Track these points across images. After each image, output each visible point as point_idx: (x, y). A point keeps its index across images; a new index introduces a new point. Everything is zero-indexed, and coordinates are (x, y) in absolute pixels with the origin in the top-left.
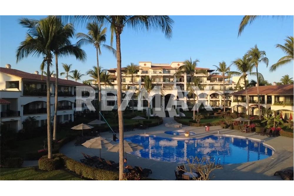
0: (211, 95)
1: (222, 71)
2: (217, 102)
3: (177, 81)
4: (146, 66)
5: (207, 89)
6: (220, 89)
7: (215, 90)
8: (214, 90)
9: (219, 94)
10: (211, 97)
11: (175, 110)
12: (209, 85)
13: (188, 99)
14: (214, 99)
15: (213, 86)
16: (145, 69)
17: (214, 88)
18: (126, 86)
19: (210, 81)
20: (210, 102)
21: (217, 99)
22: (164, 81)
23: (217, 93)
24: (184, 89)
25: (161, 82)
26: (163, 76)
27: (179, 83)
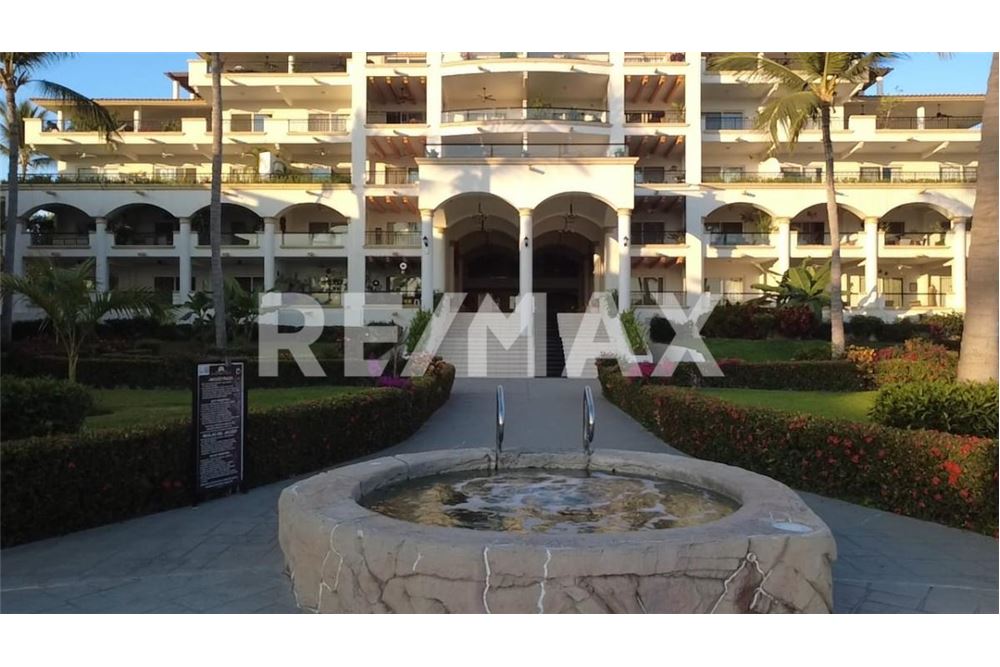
0: (883, 223)
2: (922, 282)
9: (951, 212)
12: (864, 155)
13: (712, 253)
14: (905, 251)
15: (893, 164)
17: (894, 171)
18: (262, 156)
20: (877, 281)
21: (930, 250)
22: (532, 118)
23: (933, 201)
24: (681, 179)
25: (517, 122)
26: (529, 73)
27: (647, 129)
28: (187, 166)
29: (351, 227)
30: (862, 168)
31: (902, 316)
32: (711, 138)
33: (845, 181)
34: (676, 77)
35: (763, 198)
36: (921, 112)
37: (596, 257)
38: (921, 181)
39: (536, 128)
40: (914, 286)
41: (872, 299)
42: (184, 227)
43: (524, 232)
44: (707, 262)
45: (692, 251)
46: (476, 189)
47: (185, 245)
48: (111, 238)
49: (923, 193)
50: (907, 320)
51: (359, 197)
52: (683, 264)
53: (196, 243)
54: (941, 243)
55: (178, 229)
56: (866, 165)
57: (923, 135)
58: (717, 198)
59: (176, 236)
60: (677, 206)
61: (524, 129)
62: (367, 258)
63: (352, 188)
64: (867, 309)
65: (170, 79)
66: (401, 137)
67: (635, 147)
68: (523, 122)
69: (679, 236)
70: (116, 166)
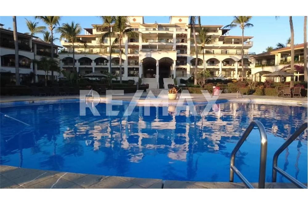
0: (223, 62)
1: (241, 21)
2: (232, 72)
3: (177, 42)
4: (136, 22)
5: (219, 53)
6: (235, 53)
7: (229, 54)
8: (227, 54)
9: (235, 60)
10: (223, 64)
11: (173, 79)
12: (222, 48)
13: (192, 67)
14: (227, 67)
15: (227, 50)
16: (134, 25)
17: (228, 51)
18: (108, 48)
19: (222, 42)
20: (222, 72)
21: (232, 67)
22: (159, 42)
23: (232, 58)
24: (186, 53)
25: (156, 42)
26: (158, 33)
27: (180, 44)
28: (91, 49)
29: (125, 62)
30: (222, 51)
31: (226, 79)
32: (192, 45)
33: (216, 54)
34: (186, 34)
35: (201, 57)
36: (233, 40)
37: (171, 67)
38: (230, 54)
39: (159, 44)
40: (231, 73)
41: (220, 76)
42: (93, 62)
43: (157, 64)
44: (191, 69)
45: (188, 67)
46: (149, 56)
47: (93, 65)
48: (79, 64)
49: (230, 56)
50: (226, 80)
51: (126, 56)
52: (186, 69)
53: (95, 65)
54: (234, 65)
55: (92, 62)
56: (222, 50)
57: (233, 45)
58: (193, 57)
59: (92, 63)
60: (186, 58)
61: (157, 44)
62: (128, 68)
63: (125, 54)
64: (220, 78)
65: (84, 30)
66: (134, 45)
67: (178, 47)
68: (157, 42)
69: (186, 64)
70: (77, 49)
